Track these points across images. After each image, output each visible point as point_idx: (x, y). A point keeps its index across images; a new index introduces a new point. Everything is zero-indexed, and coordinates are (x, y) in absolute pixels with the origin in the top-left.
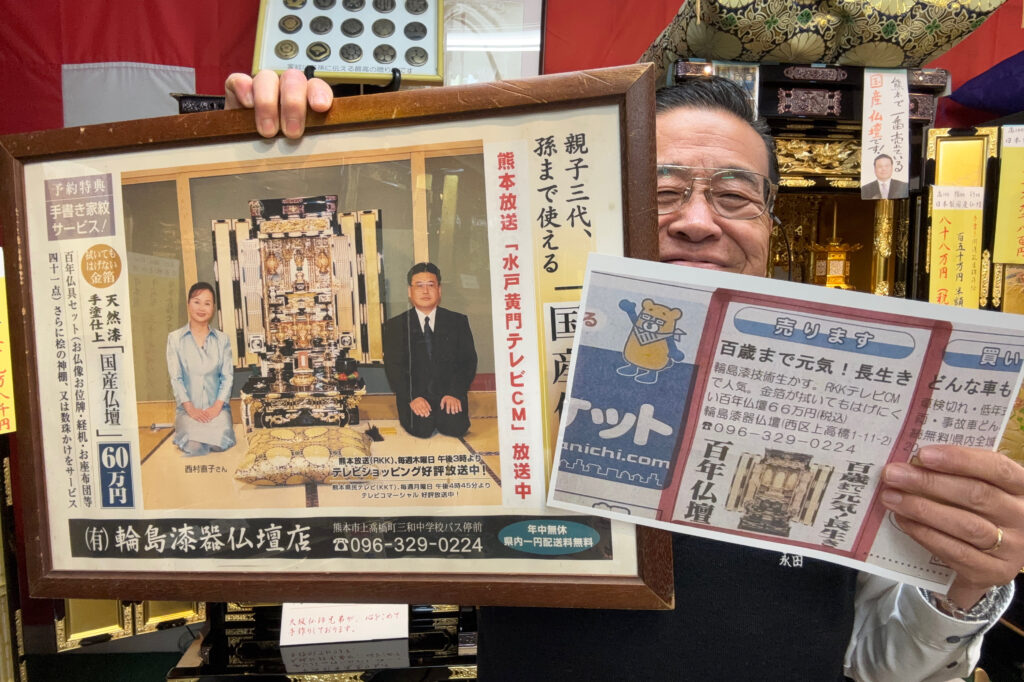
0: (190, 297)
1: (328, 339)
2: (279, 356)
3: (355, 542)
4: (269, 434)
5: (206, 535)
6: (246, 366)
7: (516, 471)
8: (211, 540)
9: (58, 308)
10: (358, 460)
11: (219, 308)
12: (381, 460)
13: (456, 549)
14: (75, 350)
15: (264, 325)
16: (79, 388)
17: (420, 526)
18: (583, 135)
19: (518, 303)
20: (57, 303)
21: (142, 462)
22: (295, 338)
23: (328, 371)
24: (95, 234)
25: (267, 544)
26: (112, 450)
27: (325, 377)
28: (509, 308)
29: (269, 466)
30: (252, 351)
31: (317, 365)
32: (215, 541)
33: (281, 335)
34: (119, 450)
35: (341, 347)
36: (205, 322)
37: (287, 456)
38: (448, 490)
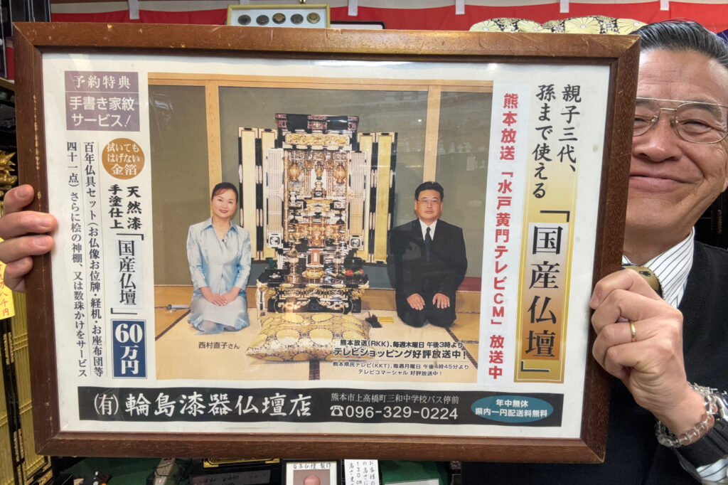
0: (214, 195)
1: (339, 240)
2: (294, 252)
3: (350, 409)
4: (281, 318)
5: (215, 401)
6: (263, 259)
7: (491, 357)
8: (220, 406)
9: (73, 194)
10: (357, 343)
11: (241, 206)
12: (378, 344)
13: (435, 416)
14: (91, 234)
15: (283, 224)
16: (95, 270)
17: (407, 398)
18: (579, 87)
19: (508, 221)
20: (75, 190)
21: (157, 338)
22: (310, 237)
23: (337, 267)
24: (117, 128)
25: (271, 409)
26: (126, 326)
27: (334, 272)
28: (499, 224)
29: (279, 345)
30: (270, 246)
31: (328, 262)
32: (222, 407)
33: (298, 234)
34: (133, 328)
35: (350, 247)
36: (226, 218)
37: (295, 337)
38: (432, 370)
